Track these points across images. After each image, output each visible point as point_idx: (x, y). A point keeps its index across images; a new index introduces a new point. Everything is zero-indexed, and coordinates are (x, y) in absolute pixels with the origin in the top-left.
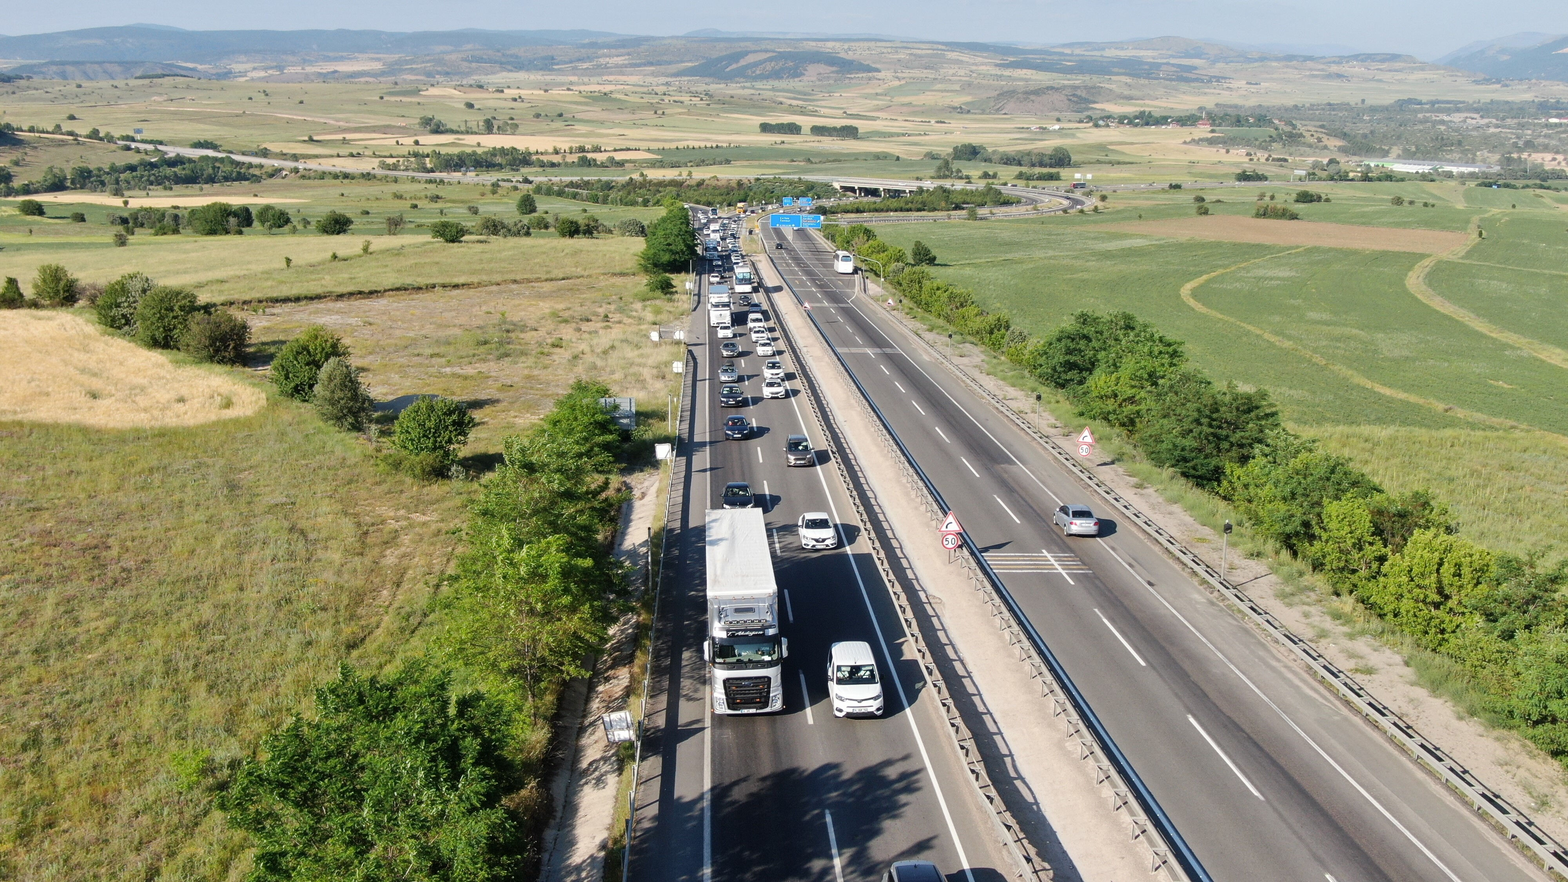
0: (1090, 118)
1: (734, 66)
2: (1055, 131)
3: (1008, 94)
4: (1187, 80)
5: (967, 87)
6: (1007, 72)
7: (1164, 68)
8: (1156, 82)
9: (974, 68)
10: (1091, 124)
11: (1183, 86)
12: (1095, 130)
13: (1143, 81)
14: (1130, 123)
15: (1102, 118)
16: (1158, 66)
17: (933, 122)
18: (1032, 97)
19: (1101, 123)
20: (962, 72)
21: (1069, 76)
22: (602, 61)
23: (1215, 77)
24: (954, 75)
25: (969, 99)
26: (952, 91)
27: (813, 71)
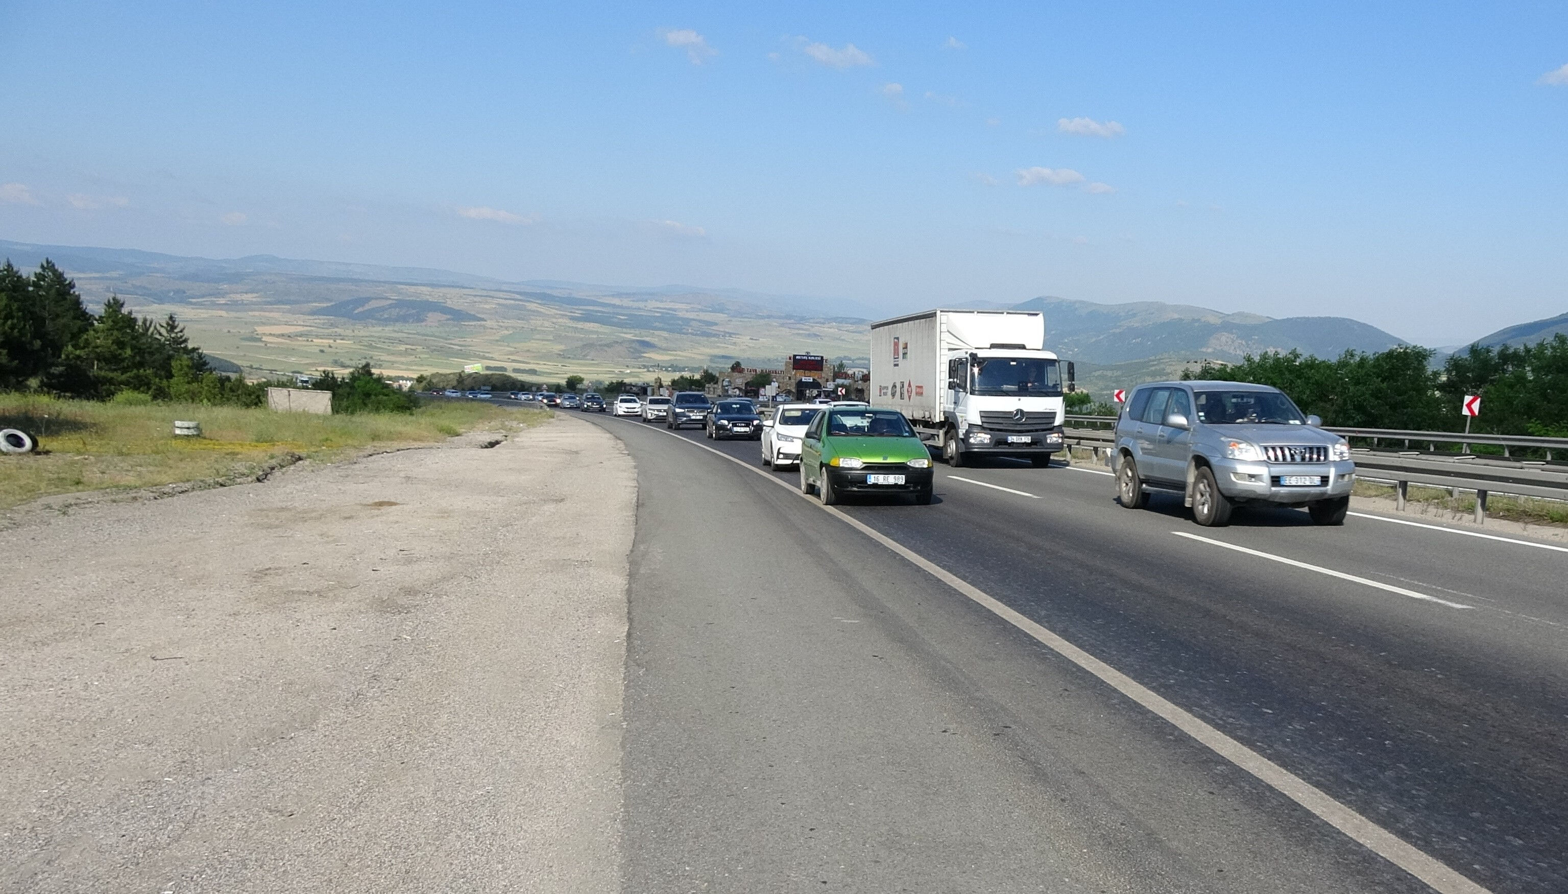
0: (645, 367)
1: (361, 309)
2: (628, 373)
3: (589, 346)
4: (708, 335)
5: (558, 339)
6: (580, 325)
7: (693, 323)
8: (685, 336)
9: (554, 320)
10: (645, 370)
11: (703, 339)
12: (649, 373)
13: (678, 336)
14: (666, 370)
15: (651, 366)
16: (687, 321)
17: (560, 365)
18: (606, 348)
19: (651, 369)
20: (546, 324)
21: (624, 330)
22: (238, 297)
23: (728, 333)
24: (541, 326)
25: (562, 347)
26: (547, 340)
27: (433, 318)
